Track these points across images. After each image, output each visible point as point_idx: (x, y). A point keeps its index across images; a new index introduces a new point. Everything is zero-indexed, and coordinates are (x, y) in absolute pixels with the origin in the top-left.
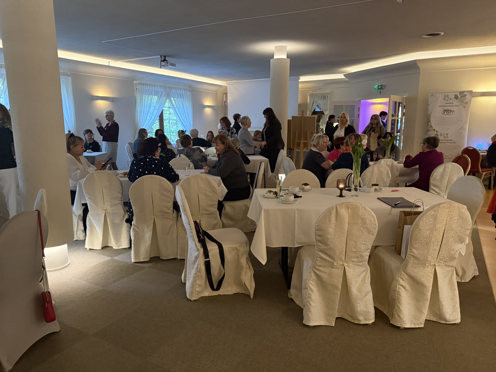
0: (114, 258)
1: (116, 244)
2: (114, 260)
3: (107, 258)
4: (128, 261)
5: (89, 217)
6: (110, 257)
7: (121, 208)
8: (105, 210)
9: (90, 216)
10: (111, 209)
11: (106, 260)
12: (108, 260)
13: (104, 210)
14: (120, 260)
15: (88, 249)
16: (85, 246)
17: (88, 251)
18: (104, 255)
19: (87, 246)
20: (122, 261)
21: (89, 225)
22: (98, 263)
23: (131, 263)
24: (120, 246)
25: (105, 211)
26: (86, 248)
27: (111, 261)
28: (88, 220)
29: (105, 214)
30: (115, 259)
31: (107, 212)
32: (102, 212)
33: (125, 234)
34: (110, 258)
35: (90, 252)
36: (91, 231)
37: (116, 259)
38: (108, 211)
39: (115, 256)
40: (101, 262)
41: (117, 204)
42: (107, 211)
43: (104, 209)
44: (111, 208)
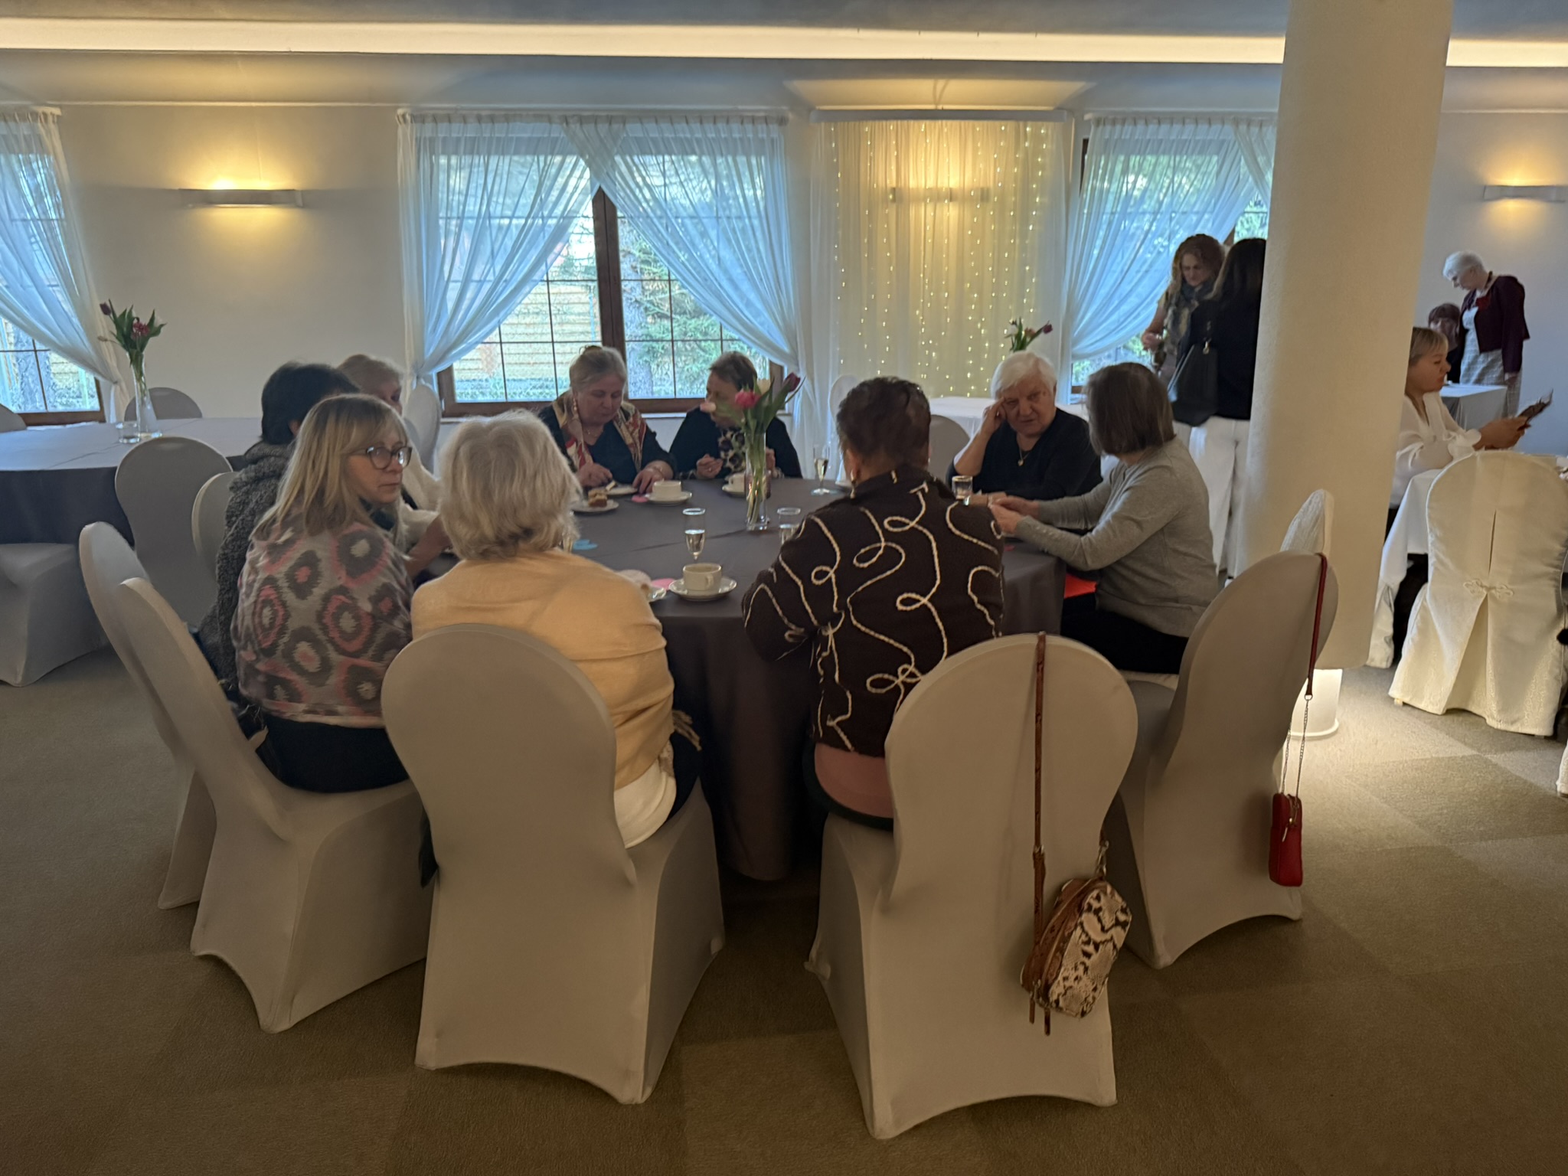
0: (1489, 756)
1: (1499, 712)
2: (1486, 761)
3: (1462, 751)
4: (1540, 781)
5: (1425, 599)
6: (1472, 747)
7: (1552, 591)
8: (1489, 589)
9: (1428, 597)
10: (1512, 590)
11: (1461, 755)
12: (1463, 757)
13: (1482, 586)
14: (1508, 768)
15: (1398, 702)
16: (1388, 690)
17: (1397, 707)
18: (1452, 736)
19: (1397, 690)
20: (1517, 774)
21: (1418, 627)
22: (1428, 756)
23: (1554, 792)
24: (1513, 723)
25: (1485, 593)
26: (1393, 699)
27: (1476, 762)
28: (1418, 608)
29: (1486, 600)
30: (1491, 761)
31: (1494, 598)
32: (1473, 592)
33: (1545, 687)
34: (1475, 752)
35: (1404, 714)
36: (1421, 647)
37: (1493, 760)
38: (1497, 595)
39: (1490, 752)
40: (1441, 756)
41: (1538, 576)
42: (1493, 591)
43: (1485, 583)
44: (1510, 587)
